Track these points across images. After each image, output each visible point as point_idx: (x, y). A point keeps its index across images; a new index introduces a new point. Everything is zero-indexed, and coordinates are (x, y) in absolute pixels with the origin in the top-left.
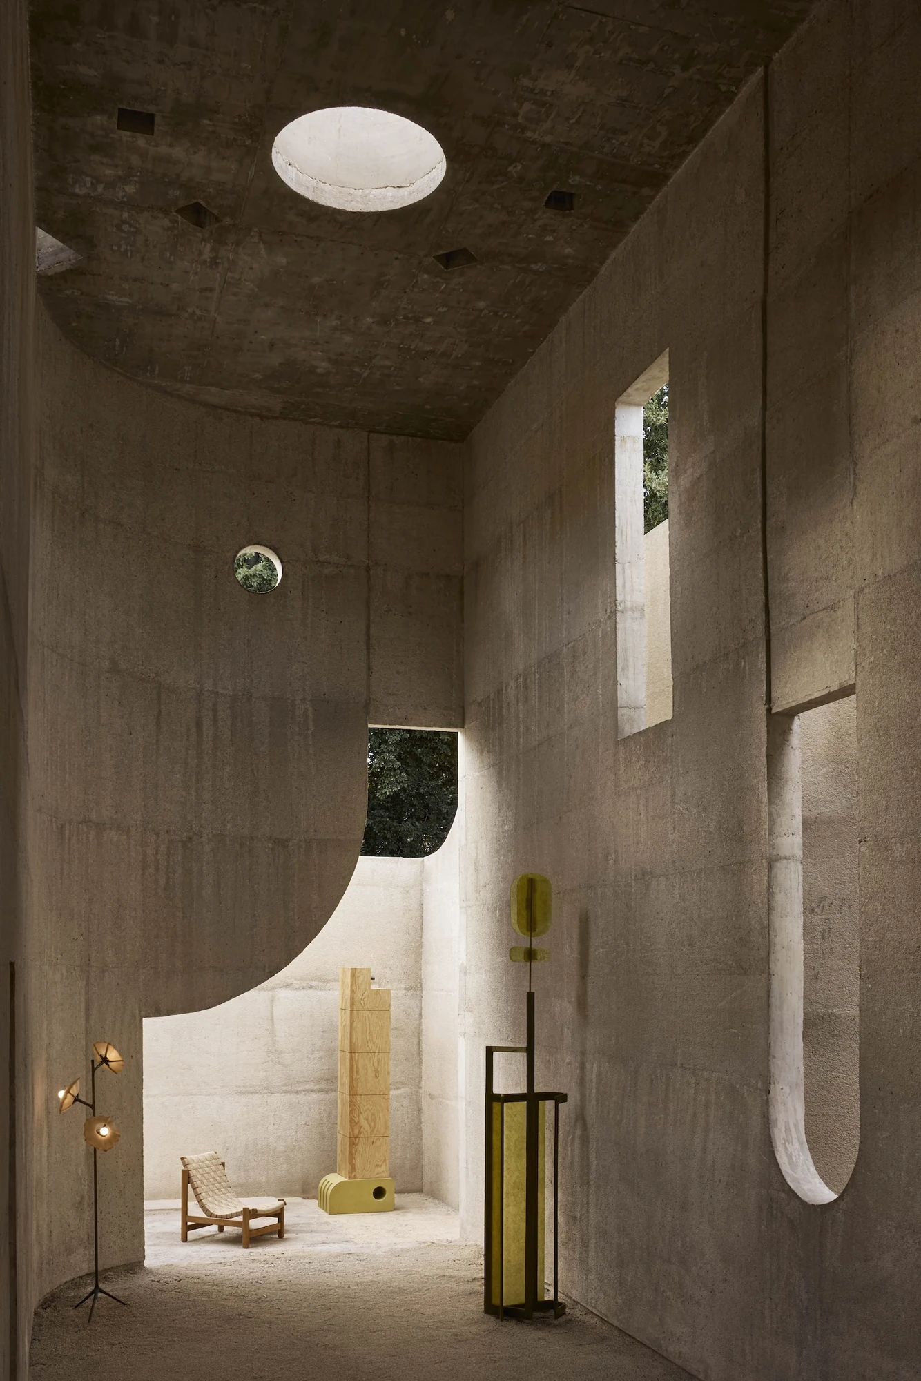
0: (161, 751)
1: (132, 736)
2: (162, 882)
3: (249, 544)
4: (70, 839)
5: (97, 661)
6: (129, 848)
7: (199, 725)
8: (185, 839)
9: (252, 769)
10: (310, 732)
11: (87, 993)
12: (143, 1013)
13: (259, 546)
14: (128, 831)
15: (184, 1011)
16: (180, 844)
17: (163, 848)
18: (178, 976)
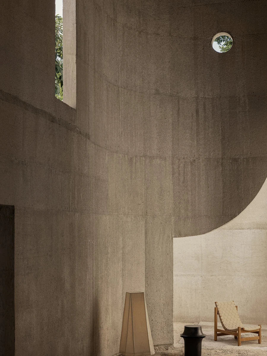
0: (180, 125)
1: (166, 119)
2: (182, 179)
3: (218, 32)
4: (135, 163)
5: (149, 91)
6: (166, 166)
7: (197, 112)
8: (192, 161)
9: (222, 129)
10: (247, 110)
11: (145, 227)
12: (173, 236)
13: (222, 33)
14: (165, 159)
15: (192, 235)
16: (190, 163)
17: (181, 165)
18: (189, 219)
